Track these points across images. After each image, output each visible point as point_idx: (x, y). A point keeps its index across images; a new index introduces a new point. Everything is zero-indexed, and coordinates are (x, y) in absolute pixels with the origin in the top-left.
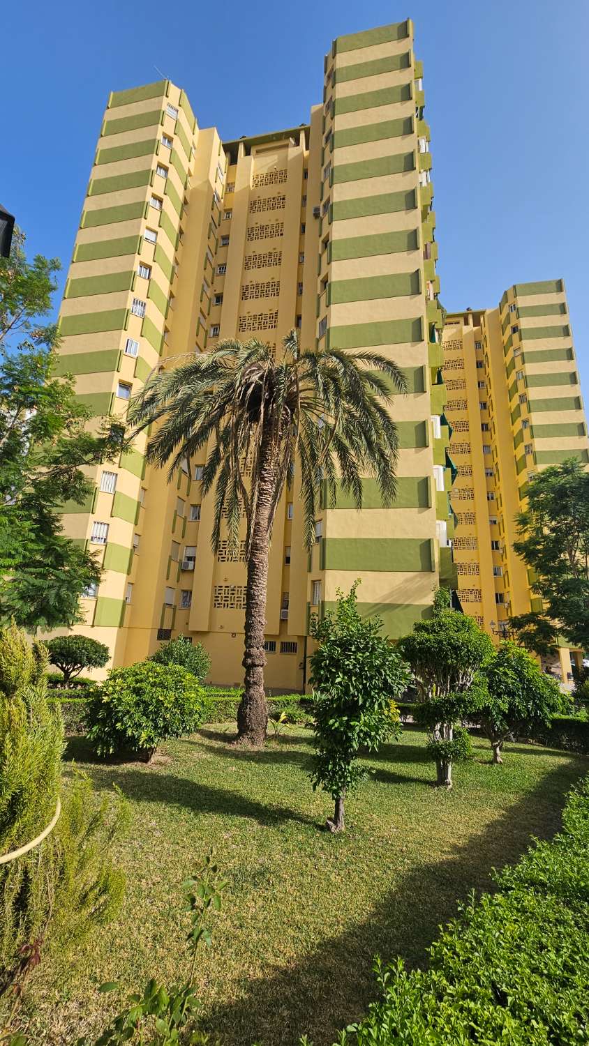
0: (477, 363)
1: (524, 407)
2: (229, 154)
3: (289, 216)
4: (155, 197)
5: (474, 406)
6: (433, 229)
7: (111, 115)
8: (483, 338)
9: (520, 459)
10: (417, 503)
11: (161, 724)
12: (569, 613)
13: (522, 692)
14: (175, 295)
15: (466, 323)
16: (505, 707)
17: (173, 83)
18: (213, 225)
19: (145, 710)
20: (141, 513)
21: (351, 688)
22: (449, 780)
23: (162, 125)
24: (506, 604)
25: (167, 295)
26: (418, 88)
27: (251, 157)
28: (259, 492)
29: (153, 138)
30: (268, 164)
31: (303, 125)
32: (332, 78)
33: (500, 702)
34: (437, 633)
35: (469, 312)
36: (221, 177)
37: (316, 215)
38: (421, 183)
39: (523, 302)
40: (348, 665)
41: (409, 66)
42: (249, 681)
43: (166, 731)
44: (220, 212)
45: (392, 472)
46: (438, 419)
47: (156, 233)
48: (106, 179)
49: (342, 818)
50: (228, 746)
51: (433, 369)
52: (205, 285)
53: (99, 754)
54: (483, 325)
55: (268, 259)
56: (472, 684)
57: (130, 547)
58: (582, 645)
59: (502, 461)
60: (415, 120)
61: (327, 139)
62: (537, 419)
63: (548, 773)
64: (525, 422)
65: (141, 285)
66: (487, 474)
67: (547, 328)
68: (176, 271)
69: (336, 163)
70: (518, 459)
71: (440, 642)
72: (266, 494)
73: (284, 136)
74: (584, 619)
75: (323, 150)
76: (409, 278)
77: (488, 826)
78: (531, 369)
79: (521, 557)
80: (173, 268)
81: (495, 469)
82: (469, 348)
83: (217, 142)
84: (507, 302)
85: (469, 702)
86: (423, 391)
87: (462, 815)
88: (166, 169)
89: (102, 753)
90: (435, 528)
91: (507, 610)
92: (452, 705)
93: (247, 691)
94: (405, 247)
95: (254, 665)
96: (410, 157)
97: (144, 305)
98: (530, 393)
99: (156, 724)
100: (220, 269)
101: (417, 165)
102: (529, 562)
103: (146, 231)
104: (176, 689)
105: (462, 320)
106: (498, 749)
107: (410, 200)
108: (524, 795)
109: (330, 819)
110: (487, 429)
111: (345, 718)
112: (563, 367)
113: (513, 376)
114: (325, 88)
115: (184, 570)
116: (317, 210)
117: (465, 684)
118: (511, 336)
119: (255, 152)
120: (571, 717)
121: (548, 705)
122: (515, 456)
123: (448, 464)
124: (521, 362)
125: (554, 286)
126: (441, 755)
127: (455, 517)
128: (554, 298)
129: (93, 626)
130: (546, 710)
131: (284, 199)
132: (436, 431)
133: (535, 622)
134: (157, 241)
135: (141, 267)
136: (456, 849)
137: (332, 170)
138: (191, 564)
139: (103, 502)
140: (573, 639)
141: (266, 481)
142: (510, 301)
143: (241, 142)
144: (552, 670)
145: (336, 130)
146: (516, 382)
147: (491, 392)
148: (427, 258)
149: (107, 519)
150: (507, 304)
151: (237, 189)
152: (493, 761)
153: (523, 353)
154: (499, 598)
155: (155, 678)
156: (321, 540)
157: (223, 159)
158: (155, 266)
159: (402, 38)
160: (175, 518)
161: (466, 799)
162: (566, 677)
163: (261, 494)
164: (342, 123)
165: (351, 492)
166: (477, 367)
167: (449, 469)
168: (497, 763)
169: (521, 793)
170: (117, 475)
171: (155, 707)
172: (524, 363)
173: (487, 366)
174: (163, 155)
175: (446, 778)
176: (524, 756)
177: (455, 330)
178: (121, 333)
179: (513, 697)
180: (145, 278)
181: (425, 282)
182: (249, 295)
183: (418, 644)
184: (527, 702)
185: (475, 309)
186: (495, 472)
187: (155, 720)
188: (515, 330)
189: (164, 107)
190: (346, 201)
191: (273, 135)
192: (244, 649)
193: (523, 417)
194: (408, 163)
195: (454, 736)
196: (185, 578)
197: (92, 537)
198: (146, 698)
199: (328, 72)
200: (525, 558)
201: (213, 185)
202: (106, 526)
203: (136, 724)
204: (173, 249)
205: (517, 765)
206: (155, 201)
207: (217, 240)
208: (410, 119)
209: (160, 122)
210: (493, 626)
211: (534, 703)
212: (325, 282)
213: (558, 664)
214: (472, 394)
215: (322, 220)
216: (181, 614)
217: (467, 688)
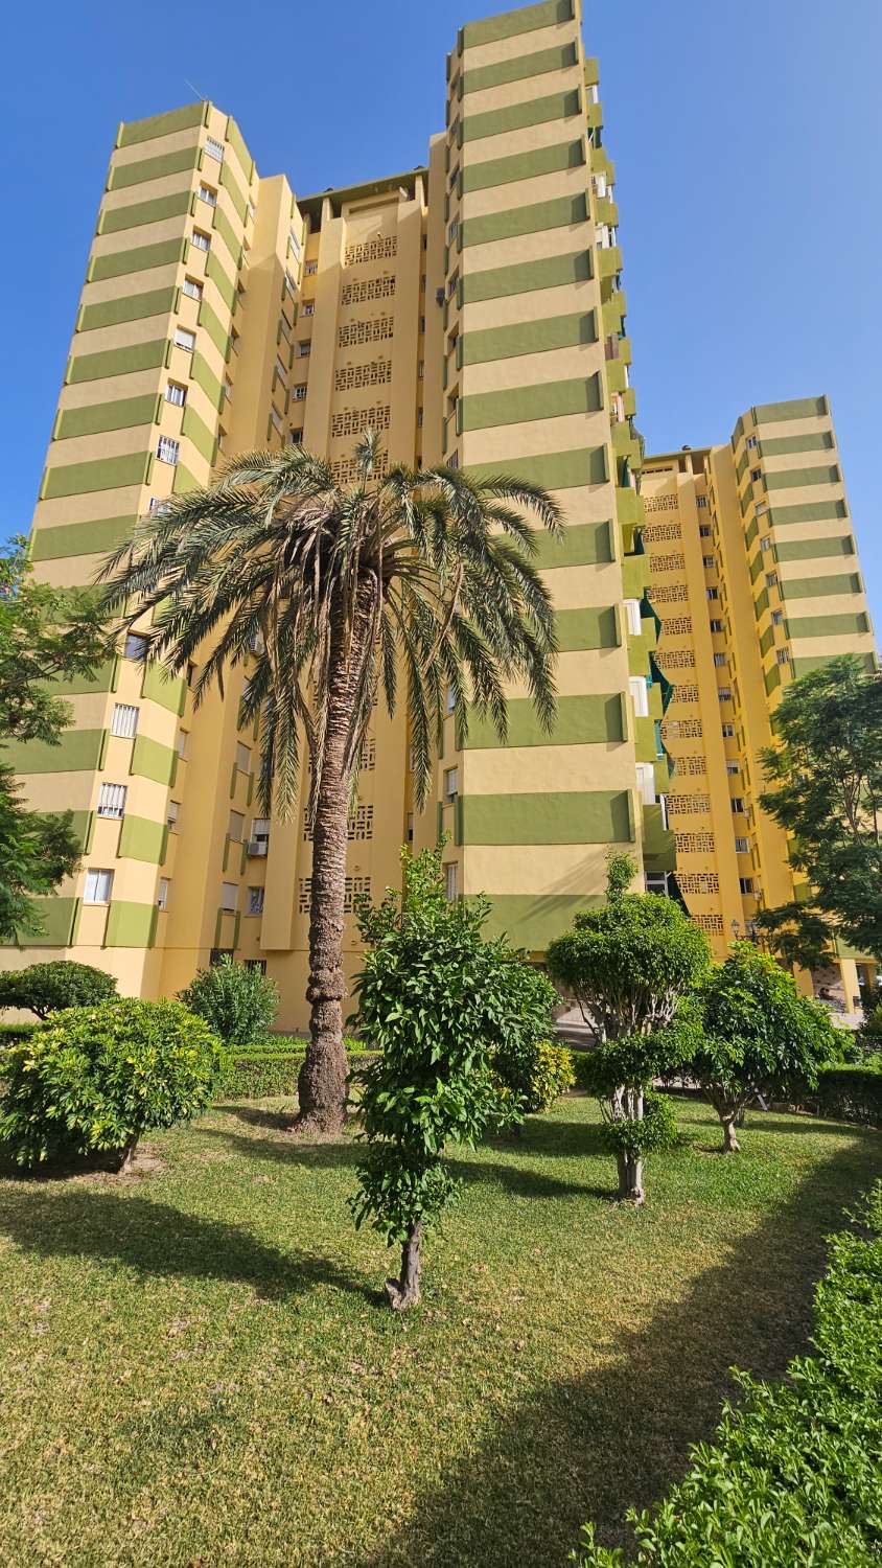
0: (701, 530)
1: (773, 592)
2: (308, 217)
3: (401, 306)
4: (190, 280)
5: (699, 594)
6: (622, 318)
7: (120, 158)
8: (708, 491)
9: (770, 672)
10: (605, 735)
11: (131, 1105)
12: (848, 900)
13: (768, 1029)
14: (227, 431)
15: (683, 469)
16: (738, 1056)
17: (214, 105)
18: (285, 325)
19: (103, 1082)
20: (178, 768)
21: (418, 1032)
22: (639, 1187)
23: (200, 170)
24: (756, 896)
25: (213, 430)
26: (591, 97)
27: (342, 219)
28: (329, 713)
29: (186, 189)
30: (368, 229)
31: (419, 167)
32: (458, 87)
33: (729, 1046)
34: (611, 930)
35: (686, 451)
36: (296, 251)
37: (441, 300)
38: (600, 243)
39: (767, 432)
40: (413, 987)
41: (576, 62)
42: (316, 1026)
43: (141, 1118)
44: (296, 305)
45: (548, 672)
46: (636, 606)
47: (194, 335)
48: (115, 256)
49: (414, 1281)
50: (279, 1137)
51: (625, 529)
52: (275, 415)
53: (20, 1164)
54: (708, 472)
55: (370, 373)
56: (674, 1017)
57: (162, 820)
58: (872, 950)
59: (744, 677)
60: (587, 144)
61: (453, 180)
62: (794, 609)
63: (816, 1167)
64: (776, 615)
65: (170, 415)
66: (720, 696)
67: (805, 471)
68: (228, 394)
69: (467, 216)
70: (766, 672)
71: (615, 945)
72: (342, 715)
73: (390, 186)
74: (872, 907)
75: (448, 198)
76: (584, 386)
77: (695, 1282)
78: (783, 534)
79: (772, 816)
80: (223, 389)
81: (733, 689)
82: (688, 507)
83: (287, 198)
84: (743, 434)
85: (667, 1049)
86: (609, 559)
87: (652, 1260)
88: (207, 238)
89: (26, 1161)
90: (635, 774)
91: (759, 903)
92: (639, 1055)
93: (314, 1042)
94: (577, 339)
95: (324, 999)
96: (581, 200)
97: (176, 446)
98: (782, 570)
99: (122, 1105)
100: (298, 391)
101: (592, 212)
102: (785, 825)
103: (177, 331)
104: (164, 1043)
105: (675, 465)
106: (731, 1126)
107: (582, 266)
108: (769, 1212)
109: (392, 1282)
110: (719, 629)
111: (411, 1090)
112: (832, 528)
113: (756, 546)
114: (449, 104)
115: (252, 856)
116: (441, 292)
117: (663, 1018)
118: (750, 486)
119: (348, 214)
120: (857, 1066)
121: (812, 1050)
122: (763, 668)
123: (656, 676)
124: (767, 524)
125: (814, 407)
126: (622, 1145)
127: (669, 758)
128: (814, 426)
129: (104, 947)
130: (809, 1059)
131: (393, 281)
132: (632, 623)
133: (797, 918)
134: (196, 348)
135: (171, 387)
136: (626, 1339)
137: (462, 226)
138: (262, 845)
139: (117, 755)
140: (856, 940)
141: (340, 694)
142: (748, 431)
143: (326, 197)
144: (830, 993)
145: (465, 165)
146: (760, 555)
147: (724, 571)
148: (612, 358)
149: (125, 779)
150: (744, 437)
151: (321, 268)
152: (724, 1148)
153: (769, 510)
154: (746, 886)
155: (126, 1025)
156: (456, 799)
157: (299, 224)
158: (193, 386)
159: (565, 21)
160: (234, 776)
161: (666, 1223)
162: (850, 1003)
163: (331, 716)
164: (474, 154)
165: (489, 712)
166: (702, 535)
167: (658, 685)
168: (731, 1150)
169: (765, 1208)
170: (138, 709)
171: (121, 1076)
172: (771, 525)
173: (715, 532)
174: (202, 215)
175: (633, 1184)
176: (776, 1136)
177: (665, 480)
178: (141, 488)
179: (753, 1038)
180: (178, 404)
181: (610, 393)
182: (343, 430)
183: (579, 950)
184: (775, 1045)
185: (694, 449)
186: (733, 694)
187: (121, 1098)
188: (756, 475)
189: (203, 143)
190: (482, 273)
191: (374, 185)
192: (309, 972)
193: (773, 608)
194: (578, 210)
195: (646, 1110)
196: (253, 869)
197: (100, 808)
198: (105, 1060)
199: (451, 80)
200: (778, 817)
201: (284, 263)
202: (122, 790)
203: (82, 1106)
204: (222, 361)
205: (767, 1153)
206: (191, 286)
207: (292, 347)
208: (579, 144)
209: (196, 165)
210: (736, 928)
211: (788, 1046)
212: (454, 398)
213: (839, 984)
214: (695, 577)
215: (447, 304)
216: (248, 925)
217: (665, 1024)
